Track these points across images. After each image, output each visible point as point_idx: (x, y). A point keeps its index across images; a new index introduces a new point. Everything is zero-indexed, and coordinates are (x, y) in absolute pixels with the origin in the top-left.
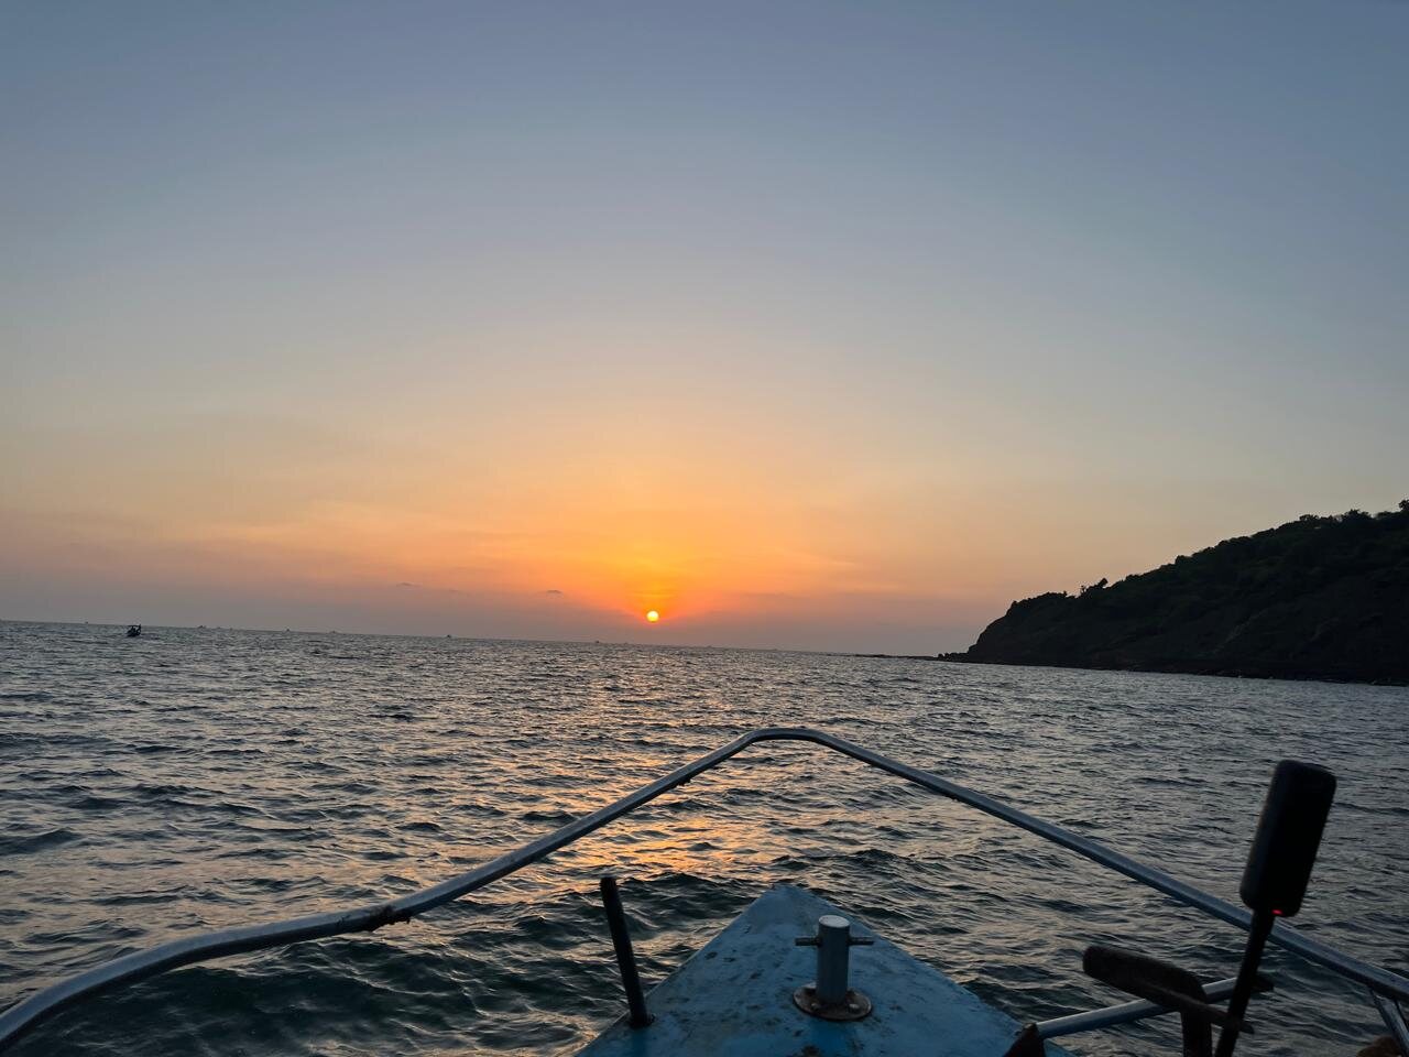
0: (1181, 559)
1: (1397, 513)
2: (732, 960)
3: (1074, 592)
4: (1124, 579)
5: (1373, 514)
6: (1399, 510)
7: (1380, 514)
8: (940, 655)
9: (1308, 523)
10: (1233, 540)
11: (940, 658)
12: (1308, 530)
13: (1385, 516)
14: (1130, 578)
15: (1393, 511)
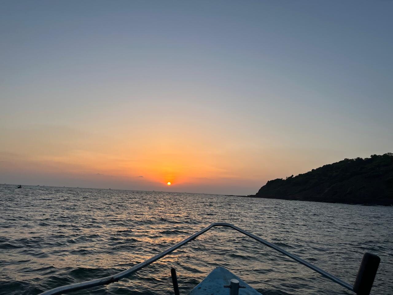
0: (313, 170)
1: (370, 158)
2: (205, 290)
3: (285, 178)
4: (298, 175)
5: (363, 158)
6: (371, 158)
7: (366, 159)
8: (248, 195)
9: (346, 160)
10: (327, 165)
11: (248, 196)
12: (347, 163)
13: (367, 159)
14: (300, 175)
15: (369, 158)
